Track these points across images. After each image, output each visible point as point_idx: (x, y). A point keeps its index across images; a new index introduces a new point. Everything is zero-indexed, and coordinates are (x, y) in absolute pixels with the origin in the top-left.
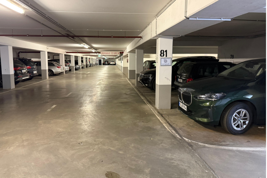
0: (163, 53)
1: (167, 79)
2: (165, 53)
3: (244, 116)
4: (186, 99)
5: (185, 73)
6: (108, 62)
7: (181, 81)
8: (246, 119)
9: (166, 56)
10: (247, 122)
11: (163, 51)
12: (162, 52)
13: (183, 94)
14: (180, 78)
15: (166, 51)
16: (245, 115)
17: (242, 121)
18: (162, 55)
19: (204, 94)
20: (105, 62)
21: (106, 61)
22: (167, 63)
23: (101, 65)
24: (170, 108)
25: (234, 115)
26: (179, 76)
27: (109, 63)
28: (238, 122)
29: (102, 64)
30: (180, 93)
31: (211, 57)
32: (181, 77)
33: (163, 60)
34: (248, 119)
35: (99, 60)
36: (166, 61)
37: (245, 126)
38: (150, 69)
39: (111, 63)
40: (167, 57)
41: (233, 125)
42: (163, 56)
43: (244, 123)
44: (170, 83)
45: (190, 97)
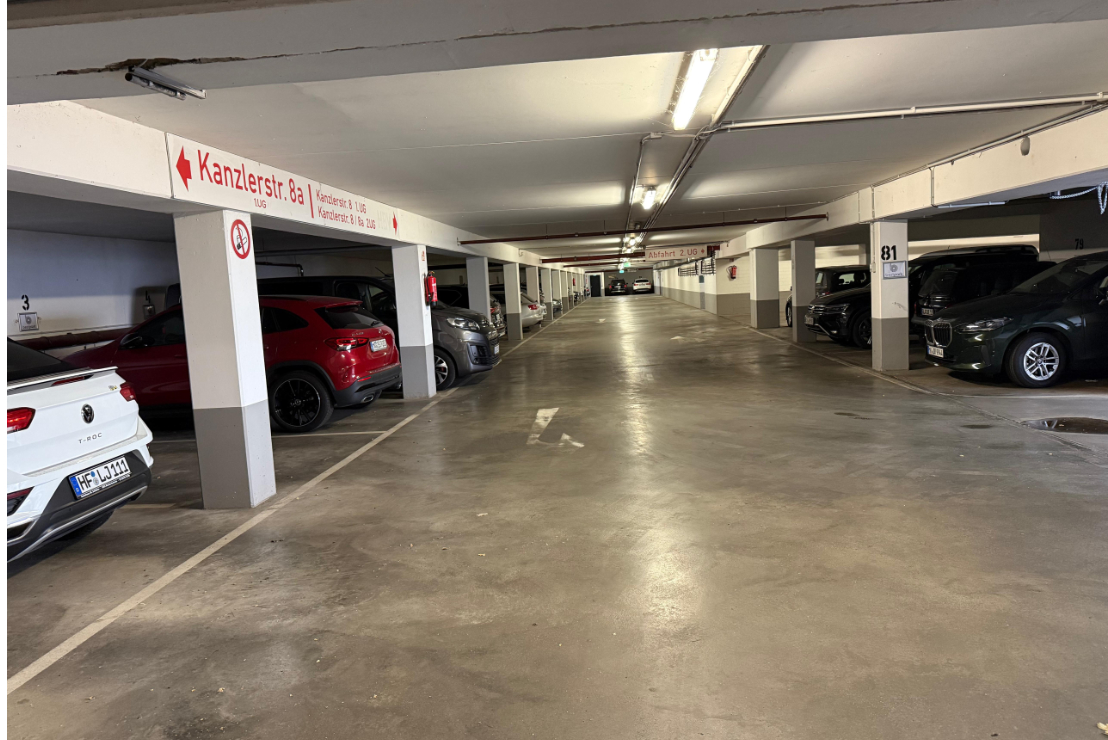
0: (888, 253)
1: (900, 305)
2: (891, 252)
3: (1048, 356)
4: (941, 335)
5: (938, 293)
6: (623, 282)
7: (930, 312)
8: (1053, 361)
9: (895, 258)
10: (1055, 367)
11: (888, 247)
12: (886, 250)
13: (934, 329)
14: (927, 307)
15: (894, 248)
16: (1050, 354)
17: (1045, 364)
18: (886, 256)
19: (973, 323)
20: (615, 282)
21: (619, 281)
22: (897, 272)
23: (599, 295)
24: (907, 367)
25: (1028, 354)
26: (924, 301)
27: (629, 286)
28: (1036, 365)
29: (603, 292)
30: (929, 328)
31: (1019, 249)
32: (929, 303)
33: (887, 267)
34: (1057, 361)
35: (591, 277)
36: (894, 269)
37: (1051, 374)
38: (832, 292)
39: (635, 288)
40: (898, 259)
41: (1028, 372)
42: (888, 258)
43: (1050, 368)
44: (905, 314)
45: (949, 330)
